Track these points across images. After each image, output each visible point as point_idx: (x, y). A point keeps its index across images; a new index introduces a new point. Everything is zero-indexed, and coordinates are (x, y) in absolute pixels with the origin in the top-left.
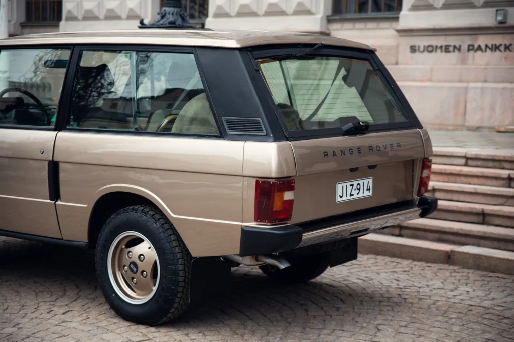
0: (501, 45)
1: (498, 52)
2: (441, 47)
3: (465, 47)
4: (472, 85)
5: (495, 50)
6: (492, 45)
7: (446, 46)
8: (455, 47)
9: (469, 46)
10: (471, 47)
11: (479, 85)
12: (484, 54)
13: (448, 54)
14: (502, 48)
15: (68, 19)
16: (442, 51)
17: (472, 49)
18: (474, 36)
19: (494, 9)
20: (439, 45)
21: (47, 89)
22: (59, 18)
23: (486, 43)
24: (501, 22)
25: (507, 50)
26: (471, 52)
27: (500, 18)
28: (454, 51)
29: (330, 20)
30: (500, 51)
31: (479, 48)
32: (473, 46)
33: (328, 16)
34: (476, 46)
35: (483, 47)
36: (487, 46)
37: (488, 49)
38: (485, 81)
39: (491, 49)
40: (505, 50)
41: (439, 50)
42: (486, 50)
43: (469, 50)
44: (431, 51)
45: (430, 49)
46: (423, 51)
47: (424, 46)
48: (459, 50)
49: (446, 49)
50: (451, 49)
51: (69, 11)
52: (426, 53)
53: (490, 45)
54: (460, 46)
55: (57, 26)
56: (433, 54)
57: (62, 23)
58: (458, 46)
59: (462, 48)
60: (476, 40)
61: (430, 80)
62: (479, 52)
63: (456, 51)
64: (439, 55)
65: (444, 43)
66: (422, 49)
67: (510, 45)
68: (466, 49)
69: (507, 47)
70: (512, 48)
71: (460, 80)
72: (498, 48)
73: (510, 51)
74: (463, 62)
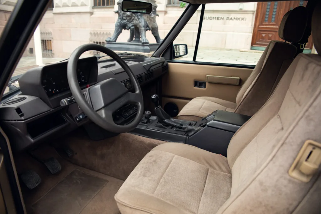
0: (240, 18)
1: (239, 20)
2: (216, 18)
4: (228, 33)
7: (218, 17)
8: (221, 18)
10: (228, 18)
13: (218, 21)
14: (241, 19)
15: (56, 7)
16: (216, 19)
17: (228, 19)
18: (229, 14)
19: (239, 4)
20: (215, 17)
21: (50, 34)
22: (53, 7)
23: (234, 17)
24: (241, 9)
25: (243, 20)
26: (228, 20)
27: (241, 7)
28: (221, 19)
29: (167, 6)
31: (231, 19)
32: (229, 18)
33: (166, 5)
34: (230, 18)
35: (233, 18)
36: (234, 18)
38: (233, 32)
39: (236, 19)
41: (214, 19)
42: (234, 20)
43: (227, 19)
44: (211, 19)
45: (211, 18)
46: (208, 19)
47: (208, 17)
48: (223, 19)
49: (218, 19)
50: (220, 18)
51: (57, 4)
52: (209, 20)
53: (236, 18)
54: (223, 18)
55: (52, 10)
56: (212, 20)
57: (54, 9)
58: (222, 17)
59: (224, 19)
61: (211, 30)
62: (231, 20)
63: (222, 19)
64: (215, 21)
65: (217, 16)
66: (207, 18)
67: (244, 18)
68: (226, 19)
69: (242, 19)
70: (244, 19)
71: (223, 31)
72: (239, 19)
73: (244, 20)
74: (224, 24)
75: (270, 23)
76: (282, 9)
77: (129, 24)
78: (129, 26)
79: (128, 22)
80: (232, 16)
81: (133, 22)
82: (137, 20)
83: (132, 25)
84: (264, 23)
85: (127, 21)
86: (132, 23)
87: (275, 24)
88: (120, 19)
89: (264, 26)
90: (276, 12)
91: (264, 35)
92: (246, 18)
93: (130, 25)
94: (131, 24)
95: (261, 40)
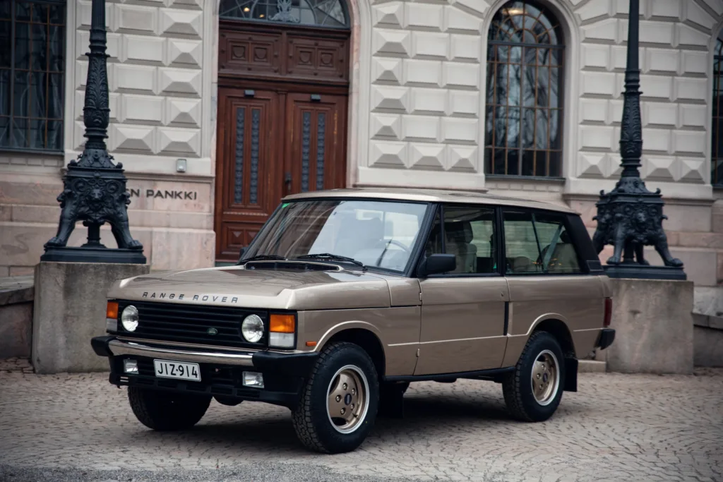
0: (181, 193)
1: (178, 199)
3: (143, 192)
4: (155, 229)
5: (176, 198)
6: (172, 192)
8: (132, 191)
9: (148, 191)
10: (150, 193)
11: (164, 230)
12: (165, 199)
14: (182, 195)
17: (152, 195)
18: (153, 182)
19: (175, 159)
23: (167, 190)
24: (181, 172)
25: (188, 199)
26: (151, 198)
27: (181, 167)
30: (181, 198)
31: (159, 194)
32: (152, 191)
34: (156, 192)
35: (163, 194)
36: (167, 192)
37: (168, 196)
38: (168, 226)
39: (171, 196)
40: (185, 198)
42: (166, 197)
43: (148, 195)
48: (138, 194)
53: (170, 192)
54: (138, 191)
58: (136, 191)
59: (140, 193)
60: (155, 185)
62: (159, 198)
63: (133, 195)
67: (191, 193)
68: (145, 194)
69: (187, 196)
70: (192, 196)
71: (142, 226)
72: (178, 195)
73: (191, 198)
74: (143, 206)
75: (249, 206)
76: (269, 175)
77: (94, 214)
78: (94, 218)
79: (91, 212)
80: (162, 187)
81: (103, 210)
82: (110, 208)
83: (101, 216)
84: (233, 205)
85: (88, 208)
86: (101, 212)
87: (259, 207)
88: (75, 204)
89: (236, 213)
90: (256, 179)
91: (237, 234)
92: (195, 193)
93: (96, 216)
94: (98, 215)
95: (231, 245)
